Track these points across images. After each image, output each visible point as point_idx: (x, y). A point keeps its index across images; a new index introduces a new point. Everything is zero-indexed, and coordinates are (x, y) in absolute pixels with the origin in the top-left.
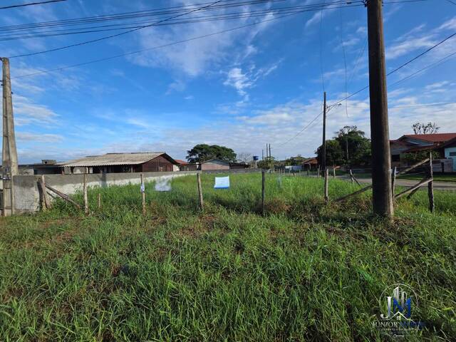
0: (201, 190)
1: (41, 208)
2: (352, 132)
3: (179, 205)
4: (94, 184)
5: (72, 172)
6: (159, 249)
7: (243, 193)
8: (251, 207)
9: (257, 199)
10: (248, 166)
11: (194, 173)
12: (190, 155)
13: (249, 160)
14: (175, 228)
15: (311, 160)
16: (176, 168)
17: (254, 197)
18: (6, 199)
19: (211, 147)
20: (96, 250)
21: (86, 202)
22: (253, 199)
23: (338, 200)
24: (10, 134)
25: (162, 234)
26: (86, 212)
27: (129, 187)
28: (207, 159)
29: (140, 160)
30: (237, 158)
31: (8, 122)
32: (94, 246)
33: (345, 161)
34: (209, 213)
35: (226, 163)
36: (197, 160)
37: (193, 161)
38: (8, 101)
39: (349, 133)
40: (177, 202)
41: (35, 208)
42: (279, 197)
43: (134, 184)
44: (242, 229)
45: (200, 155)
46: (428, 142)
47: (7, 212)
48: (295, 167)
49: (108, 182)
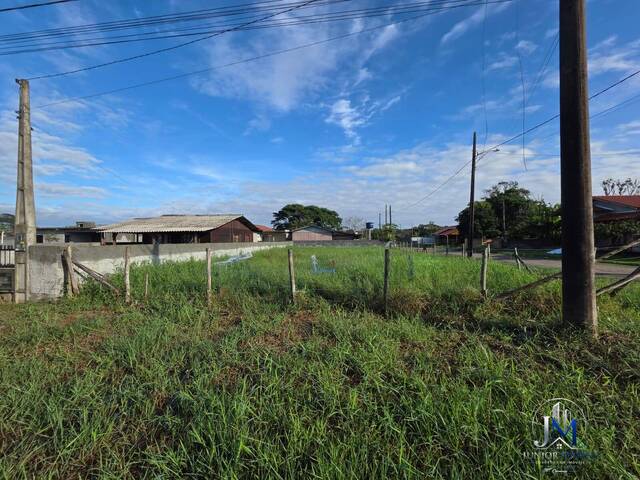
0: (293, 274)
1: (66, 292)
2: (510, 191)
3: (261, 294)
4: (141, 259)
5: (114, 239)
6: (228, 367)
7: (354, 279)
8: (367, 302)
9: (376, 290)
10: (357, 237)
11: (282, 245)
12: (278, 220)
13: (359, 228)
14: (253, 332)
15: (450, 229)
16: (257, 237)
17: (372, 286)
18: (19, 278)
19: (306, 208)
20: (134, 364)
21: (128, 287)
22: (370, 288)
23: (502, 296)
24: (26, 187)
25: (234, 342)
26: (127, 301)
27: (191, 264)
28: (300, 226)
29: (208, 226)
30: (343, 224)
31: (25, 170)
32: (132, 358)
33: (500, 233)
34: (304, 308)
35: (328, 231)
36: (287, 226)
37: (280, 228)
38: (26, 141)
39: (506, 192)
40: (257, 291)
41: (57, 293)
42: (409, 288)
43: (197, 260)
44: (355, 339)
45: (290, 220)
46: (628, 207)
47: (19, 297)
48: (426, 240)
49: (161, 257)
